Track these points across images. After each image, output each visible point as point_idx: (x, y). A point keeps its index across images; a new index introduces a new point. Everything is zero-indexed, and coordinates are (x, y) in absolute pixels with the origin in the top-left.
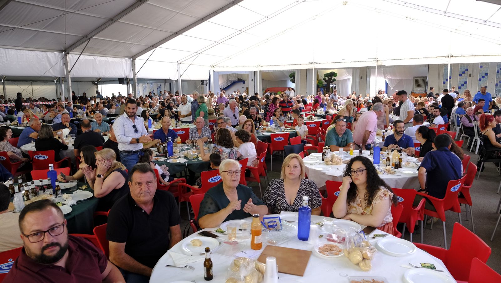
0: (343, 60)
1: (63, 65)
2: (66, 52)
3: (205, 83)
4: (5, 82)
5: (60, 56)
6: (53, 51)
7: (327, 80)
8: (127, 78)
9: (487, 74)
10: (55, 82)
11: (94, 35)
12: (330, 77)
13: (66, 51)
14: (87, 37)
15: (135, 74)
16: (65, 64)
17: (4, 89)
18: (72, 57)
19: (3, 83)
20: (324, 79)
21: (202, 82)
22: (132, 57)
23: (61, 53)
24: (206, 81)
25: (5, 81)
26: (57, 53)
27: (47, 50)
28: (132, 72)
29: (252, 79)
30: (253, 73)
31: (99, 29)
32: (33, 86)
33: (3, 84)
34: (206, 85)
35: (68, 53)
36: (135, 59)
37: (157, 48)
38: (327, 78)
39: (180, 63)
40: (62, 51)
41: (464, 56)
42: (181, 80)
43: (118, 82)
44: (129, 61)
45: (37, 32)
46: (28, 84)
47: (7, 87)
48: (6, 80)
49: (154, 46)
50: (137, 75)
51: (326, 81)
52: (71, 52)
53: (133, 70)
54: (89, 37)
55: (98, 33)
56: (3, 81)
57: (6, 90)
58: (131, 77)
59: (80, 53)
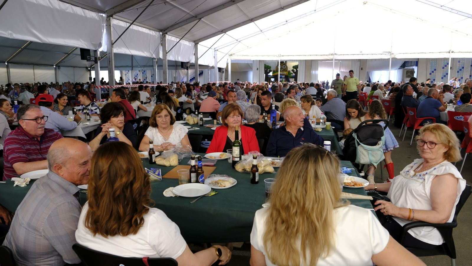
0: (360, 52)
3: (221, 71)
4: (10, 64)
9: (463, 68)
10: (54, 66)
11: (207, 15)
13: (164, 31)
15: (197, 59)
17: (8, 73)
19: (7, 65)
20: (293, 71)
22: (195, 41)
24: (223, 69)
28: (194, 57)
30: (258, 62)
32: (35, 71)
33: (7, 67)
35: (167, 33)
41: (461, 52)
46: (30, 68)
47: (12, 70)
48: (11, 63)
51: (294, 72)
52: (170, 33)
56: (6, 63)
57: (11, 73)
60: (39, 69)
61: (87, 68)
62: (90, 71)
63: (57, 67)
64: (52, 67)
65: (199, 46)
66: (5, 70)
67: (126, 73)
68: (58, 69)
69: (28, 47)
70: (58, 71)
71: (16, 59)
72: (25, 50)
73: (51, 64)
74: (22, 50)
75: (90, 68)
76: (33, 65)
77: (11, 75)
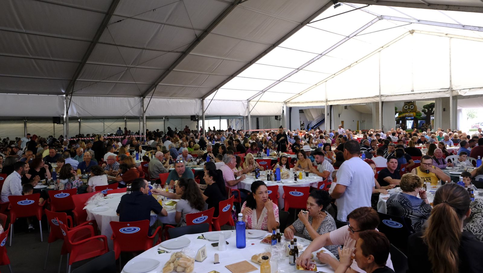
1: (141, 107)
2: (143, 97)
3: (279, 118)
5: (139, 100)
6: (133, 96)
7: (427, 111)
8: (198, 116)
11: (159, 83)
12: (430, 109)
13: (143, 95)
14: (154, 84)
15: (203, 112)
16: (143, 106)
18: (146, 100)
19: (125, 120)
20: (424, 111)
21: (277, 117)
22: (202, 98)
23: (140, 98)
24: (280, 116)
25: (127, 119)
26: (137, 98)
27: (129, 96)
28: (201, 110)
29: (328, 114)
30: (329, 108)
31: (161, 78)
32: (147, 123)
34: (280, 120)
35: (145, 98)
36: (204, 99)
37: (219, 89)
38: (427, 110)
39: (250, 101)
40: (140, 96)
42: (251, 116)
43: (190, 119)
44: (199, 101)
45: (115, 84)
47: (128, 123)
49: (217, 88)
50: (205, 113)
51: (425, 113)
52: (147, 97)
53: (203, 108)
54: (156, 84)
55: (161, 81)
58: (201, 114)
59: (151, 97)
62: (197, 120)
63: (166, 119)
65: (205, 101)
73: (161, 117)
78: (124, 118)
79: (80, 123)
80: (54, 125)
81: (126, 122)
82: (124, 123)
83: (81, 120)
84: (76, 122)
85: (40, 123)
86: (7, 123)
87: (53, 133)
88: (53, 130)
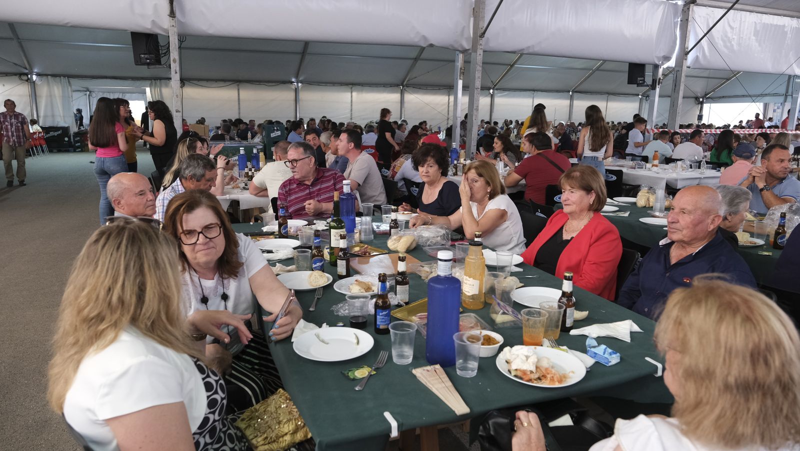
60: (614, 100)
61: (697, 98)
62: (702, 103)
63: (645, 98)
64: (636, 97)
66: (567, 102)
67: (776, 108)
68: (644, 101)
69: (602, 68)
70: (644, 104)
71: (583, 87)
72: (597, 72)
73: (637, 93)
74: (594, 72)
75: (703, 98)
76: (607, 95)
77: (575, 109)
78: (569, 92)
79: (492, 96)
80: (449, 99)
81: (572, 98)
82: (569, 101)
83: (496, 92)
84: (486, 96)
85: (425, 93)
86: (373, 91)
87: (446, 115)
88: (447, 110)
